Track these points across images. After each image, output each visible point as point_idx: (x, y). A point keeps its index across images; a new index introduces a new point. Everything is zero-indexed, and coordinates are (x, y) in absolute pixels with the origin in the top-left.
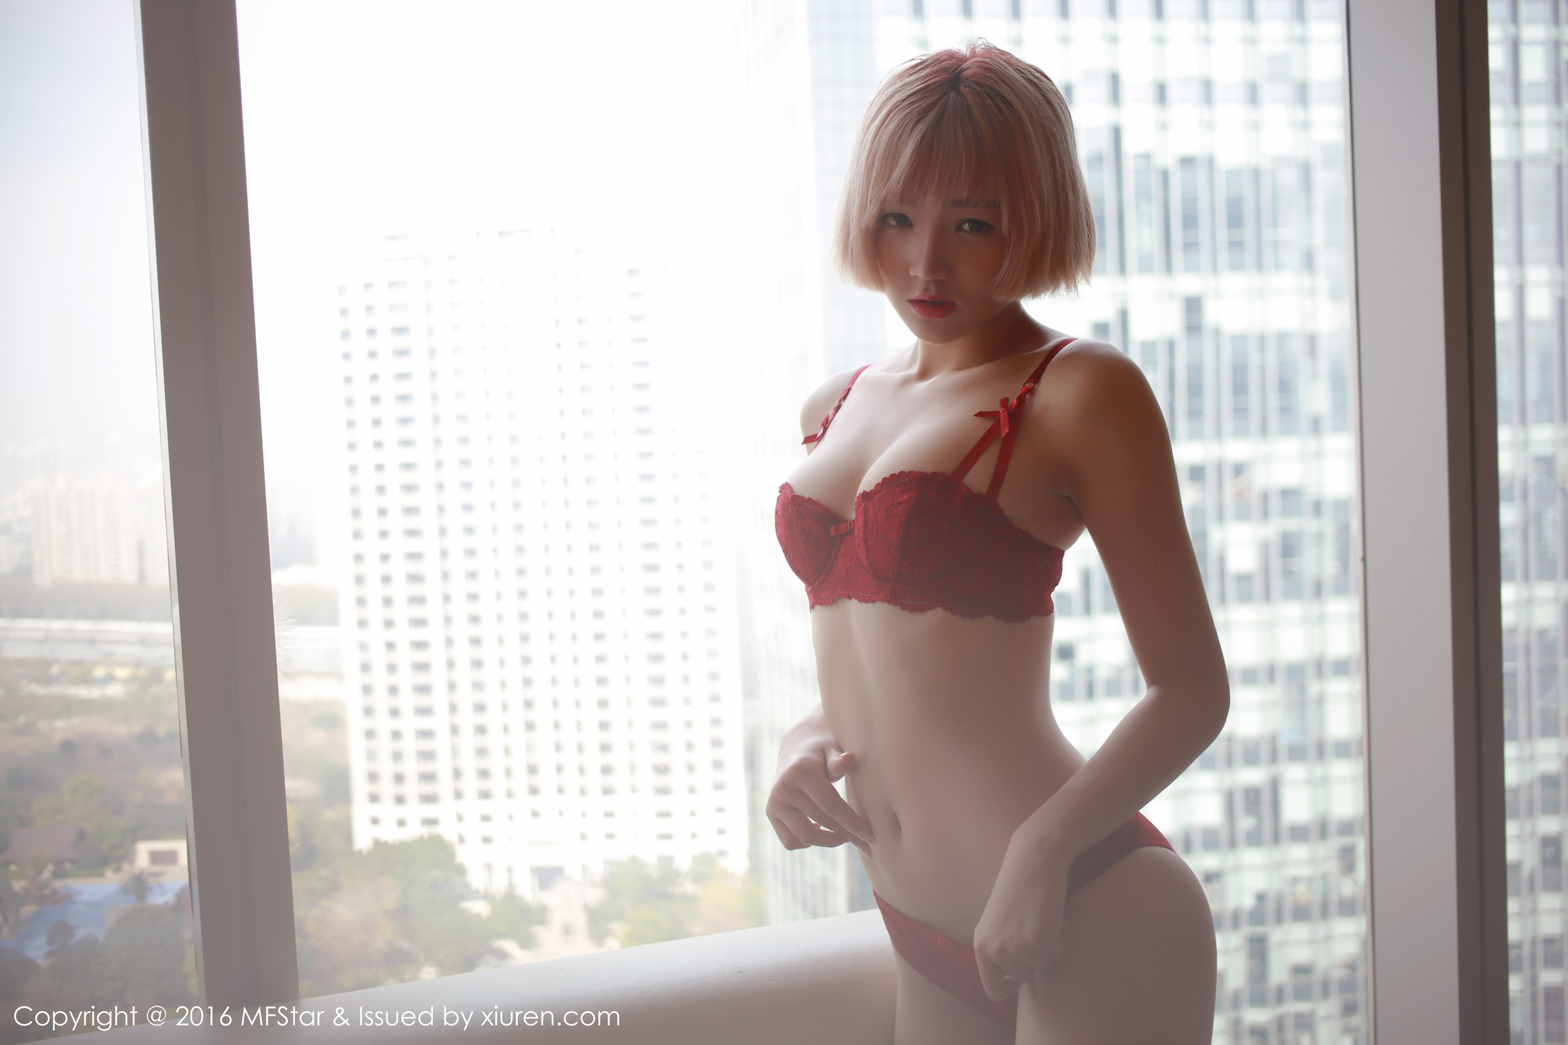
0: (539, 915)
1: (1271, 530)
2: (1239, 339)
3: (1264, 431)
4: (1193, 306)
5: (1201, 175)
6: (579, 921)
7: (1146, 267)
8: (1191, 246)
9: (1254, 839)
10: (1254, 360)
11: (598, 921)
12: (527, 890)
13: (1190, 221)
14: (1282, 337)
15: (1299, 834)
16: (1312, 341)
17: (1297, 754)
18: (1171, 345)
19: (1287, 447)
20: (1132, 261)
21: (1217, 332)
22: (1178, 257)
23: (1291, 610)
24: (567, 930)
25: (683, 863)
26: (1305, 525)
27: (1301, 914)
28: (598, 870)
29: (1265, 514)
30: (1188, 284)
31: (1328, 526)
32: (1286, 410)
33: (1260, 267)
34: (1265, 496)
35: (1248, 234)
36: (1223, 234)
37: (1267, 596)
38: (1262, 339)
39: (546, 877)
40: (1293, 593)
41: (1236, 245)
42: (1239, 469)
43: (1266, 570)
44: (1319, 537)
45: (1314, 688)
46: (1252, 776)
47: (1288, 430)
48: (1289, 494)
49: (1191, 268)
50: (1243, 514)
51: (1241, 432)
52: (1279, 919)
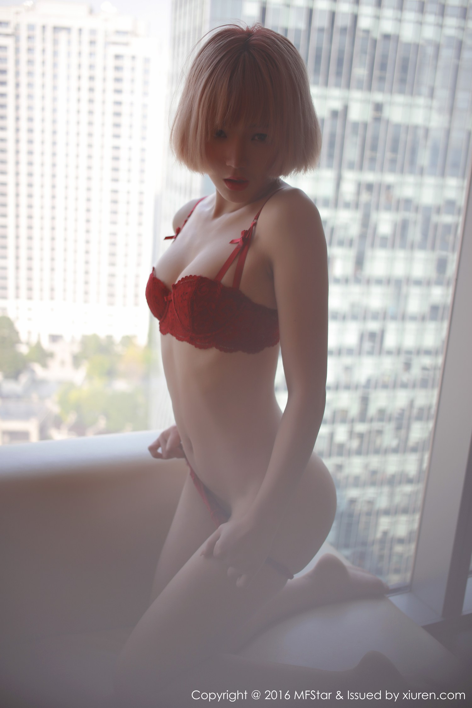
0: (51, 355)
1: (399, 217)
2: (398, 126)
3: (402, 171)
4: (378, 107)
5: (392, 44)
6: (69, 360)
7: (360, 87)
8: (382, 79)
9: (371, 353)
10: (402, 137)
11: (77, 360)
12: (46, 345)
13: (383, 67)
14: (416, 127)
15: (389, 353)
16: (427, 131)
17: (394, 318)
18: (365, 125)
19: (410, 179)
20: (353, 83)
21: (388, 122)
22: (375, 84)
23: (401, 254)
24: (63, 363)
25: (118, 338)
26: (411, 215)
27: (385, 386)
28: (78, 338)
29: (397, 209)
30: (379, 97)
31: (419, 217)
32: (412, 162)
33: (412, 94)
34: (398, 202)
35: (409, 77)
36: (397, 75)
37: (393, 246)
38: (407, 127)
39: (55, 338)
40: (403, 246)
41: (403, 81)
42: (389, 187)
43: (394, 235)
44: (415, 223)
45: (404, 289)
46: (373, 326)
47: (411, 172)
48: (408, 202)
49: (381, 90)
50: (388, 208)
51: (392, 170)
52: (376, 387)
